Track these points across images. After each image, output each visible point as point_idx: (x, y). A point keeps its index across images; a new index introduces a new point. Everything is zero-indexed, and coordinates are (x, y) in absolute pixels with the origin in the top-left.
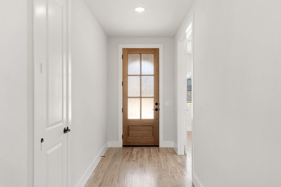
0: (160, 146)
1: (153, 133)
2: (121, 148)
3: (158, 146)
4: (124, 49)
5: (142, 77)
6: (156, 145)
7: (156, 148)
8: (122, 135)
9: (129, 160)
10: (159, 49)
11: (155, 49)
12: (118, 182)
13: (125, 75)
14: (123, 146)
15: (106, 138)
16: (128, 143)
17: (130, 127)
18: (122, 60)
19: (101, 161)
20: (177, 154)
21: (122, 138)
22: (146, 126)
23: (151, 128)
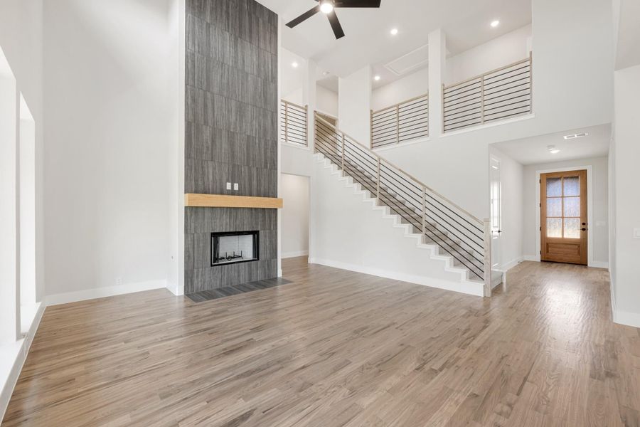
0: (588, 265)
1: (579, 252)
2: (538, 262)
4: (541, 174)
5: (564, 198)
6: (583, 264)
7: (584, 267)
8: (540, 252)
10: (586, 170)
11: (580, 171)
13: (544, 198)
14: (542, 261)
15: (523, 252)
16: (548, 258)
17: (550, 244)
18: (539, 184)
22: (570, 244)
23: (577, 247)
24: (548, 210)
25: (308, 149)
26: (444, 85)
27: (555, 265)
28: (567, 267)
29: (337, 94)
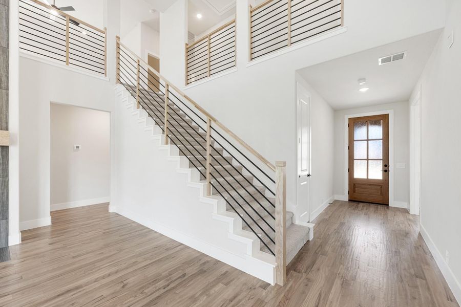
0: (390, 205)
1: (381, 192)
2: (346, 202)
3: (388, 205)
4: (349, 119)
5: (369, 141)
6: (385, 204)
7: (386, 207)
8: (348, 192)
9: (354, 209)
10: (388, 114)
11: (383, 115)
12: (344, 218)
13: (351, 141)
14: (349, 200)
15: (333, 192)
16: (354, 198)
17: (356, 185)
18: (348, 128)
19: (329, 206)
20: (409, 213)
21: (348, 193)
22: (373, 185)
23: (380, 187)
24: (355, 152)
25: (107, 79)
26: (251, 7)
27: (361, 205)
28: (372, 207)
29: (159, 31)
